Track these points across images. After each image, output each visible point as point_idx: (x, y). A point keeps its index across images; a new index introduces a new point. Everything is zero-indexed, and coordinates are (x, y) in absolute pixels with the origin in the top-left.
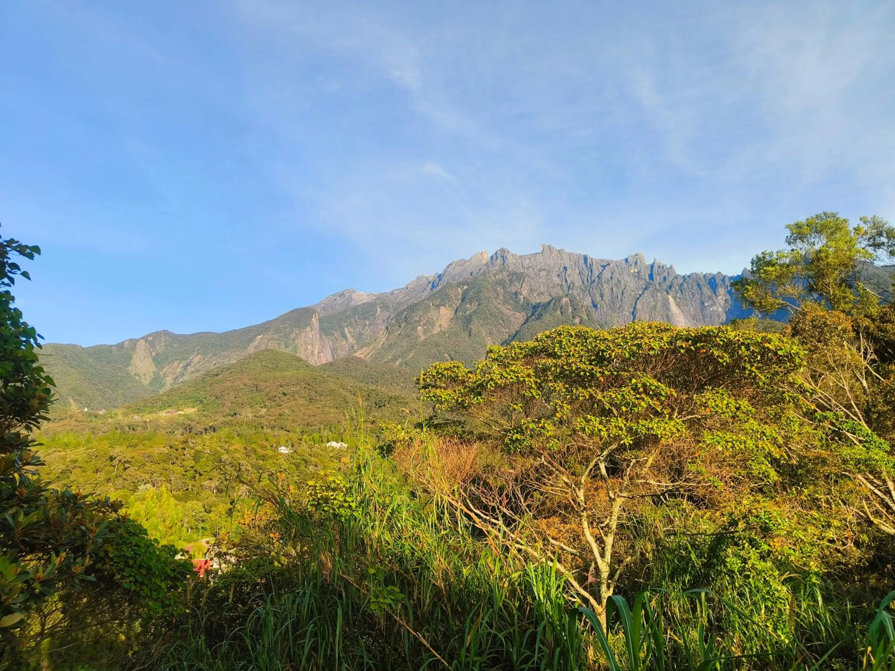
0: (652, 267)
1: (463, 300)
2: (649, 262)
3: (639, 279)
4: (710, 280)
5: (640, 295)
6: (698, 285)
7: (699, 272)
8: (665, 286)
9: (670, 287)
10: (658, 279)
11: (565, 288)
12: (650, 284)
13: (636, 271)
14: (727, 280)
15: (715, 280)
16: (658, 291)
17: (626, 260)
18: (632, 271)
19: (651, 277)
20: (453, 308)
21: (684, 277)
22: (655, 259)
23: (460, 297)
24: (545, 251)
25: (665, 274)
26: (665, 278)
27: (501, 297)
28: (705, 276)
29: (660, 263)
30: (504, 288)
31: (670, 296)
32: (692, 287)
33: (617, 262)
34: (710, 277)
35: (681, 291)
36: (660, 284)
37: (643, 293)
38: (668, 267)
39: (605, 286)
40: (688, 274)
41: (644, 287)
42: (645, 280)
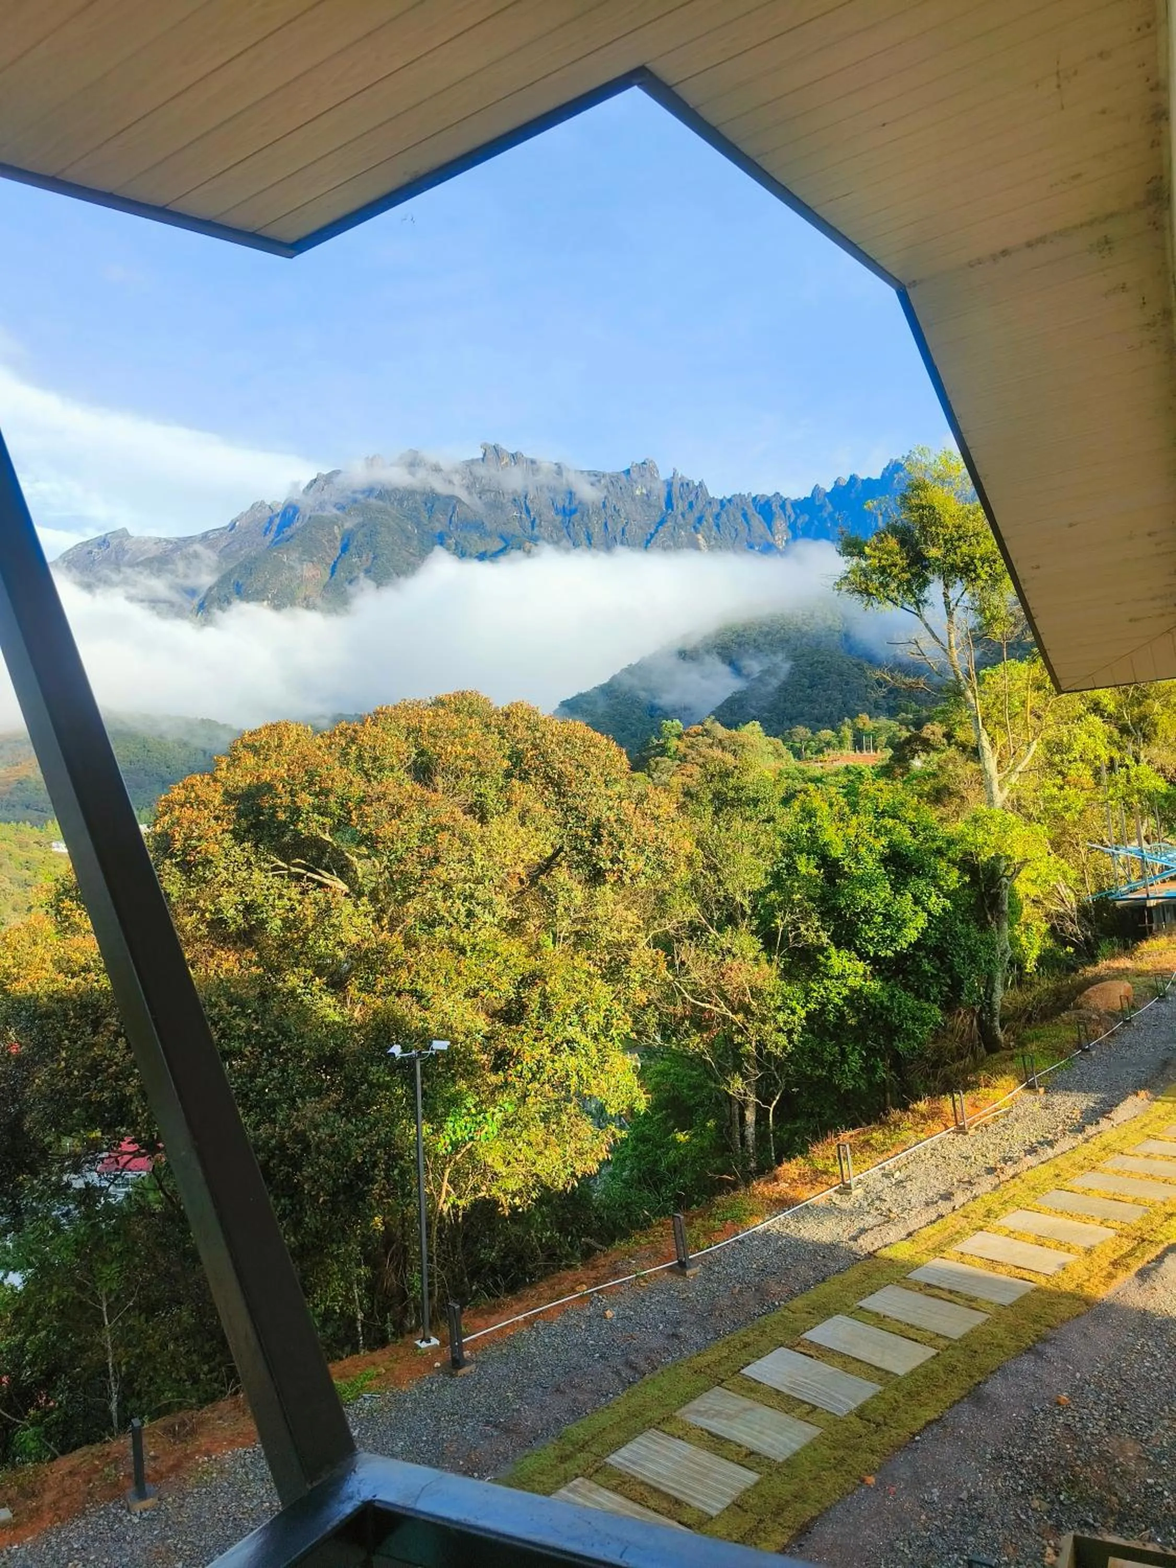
0: (669, 484)
1: (345, 549)
2: (664, 474)
3: (650, 506)
4: (762, 506)
5: (652, 536)
6: (745, 515)
7: (745, 492)
8: (692, 517)
9: (700, 520)
10: (680, 506)
11: (528, 524)
12: (667, 515)
13: (644, 491)
14: (789, 507)
15: (770, 506)
16: (681, 527)
17: (628, 472)
18: (638, 492)
19: (669, 503)
20: (327, 564)
21: (721, 501)
22: (675, 470)
23: (338, 544)
24: (490, 456)
25: (692, 497)
26: (691, 505)
27: (415, 543)
28: (754, 499)
29: (682, 477)
30: (418, 525)
31: (700, 536)
32: (735, 519)
33: (611, 476)
34: (762, 502)
35: (718, 526)
36: (683, 515)
37: (656, 531)
38: (697, 484)
39: (594, 519)
40: (728, 497)
41: (658, 520)
42: (661, 508)
